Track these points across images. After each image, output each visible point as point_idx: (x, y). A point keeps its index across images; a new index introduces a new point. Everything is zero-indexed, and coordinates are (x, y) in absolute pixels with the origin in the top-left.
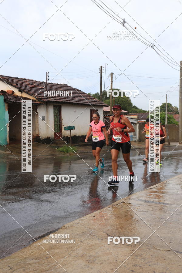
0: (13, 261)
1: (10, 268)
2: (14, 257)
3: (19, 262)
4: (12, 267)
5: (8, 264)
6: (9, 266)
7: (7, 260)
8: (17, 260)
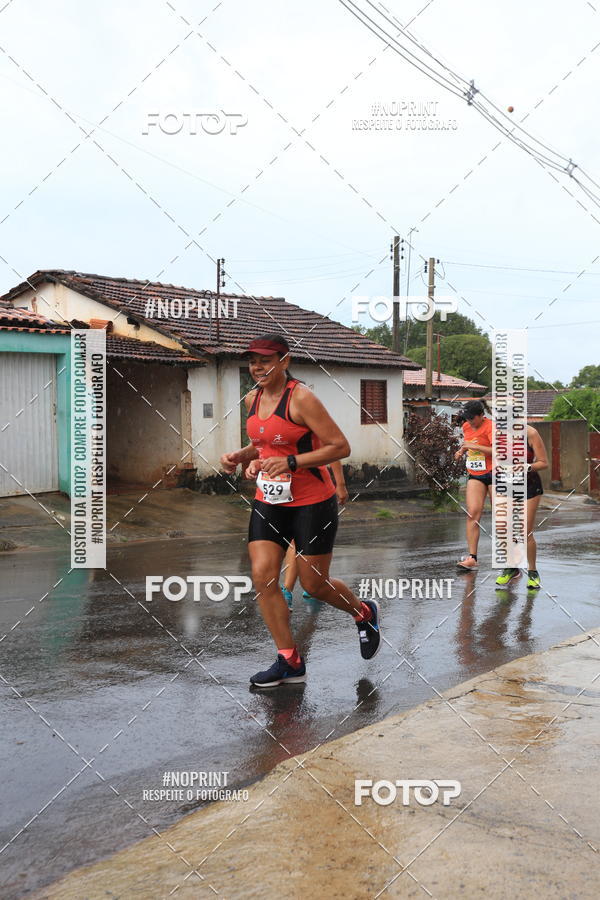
0: (122, 875)
2: (124, 863)
3: (140, 879)
5: (105, 885)
7: (102, 873)
8: (132, 873)
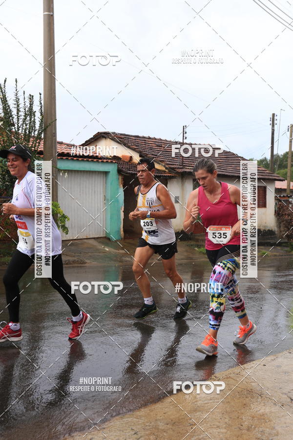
0: (139, 421)
1: (134, 433)
2: (140, 416)
3: (148, 424)
4: (138, 432)
5: (131, 425)
6: (132, 429)
7: (130, 419)
8: (143, 421)
